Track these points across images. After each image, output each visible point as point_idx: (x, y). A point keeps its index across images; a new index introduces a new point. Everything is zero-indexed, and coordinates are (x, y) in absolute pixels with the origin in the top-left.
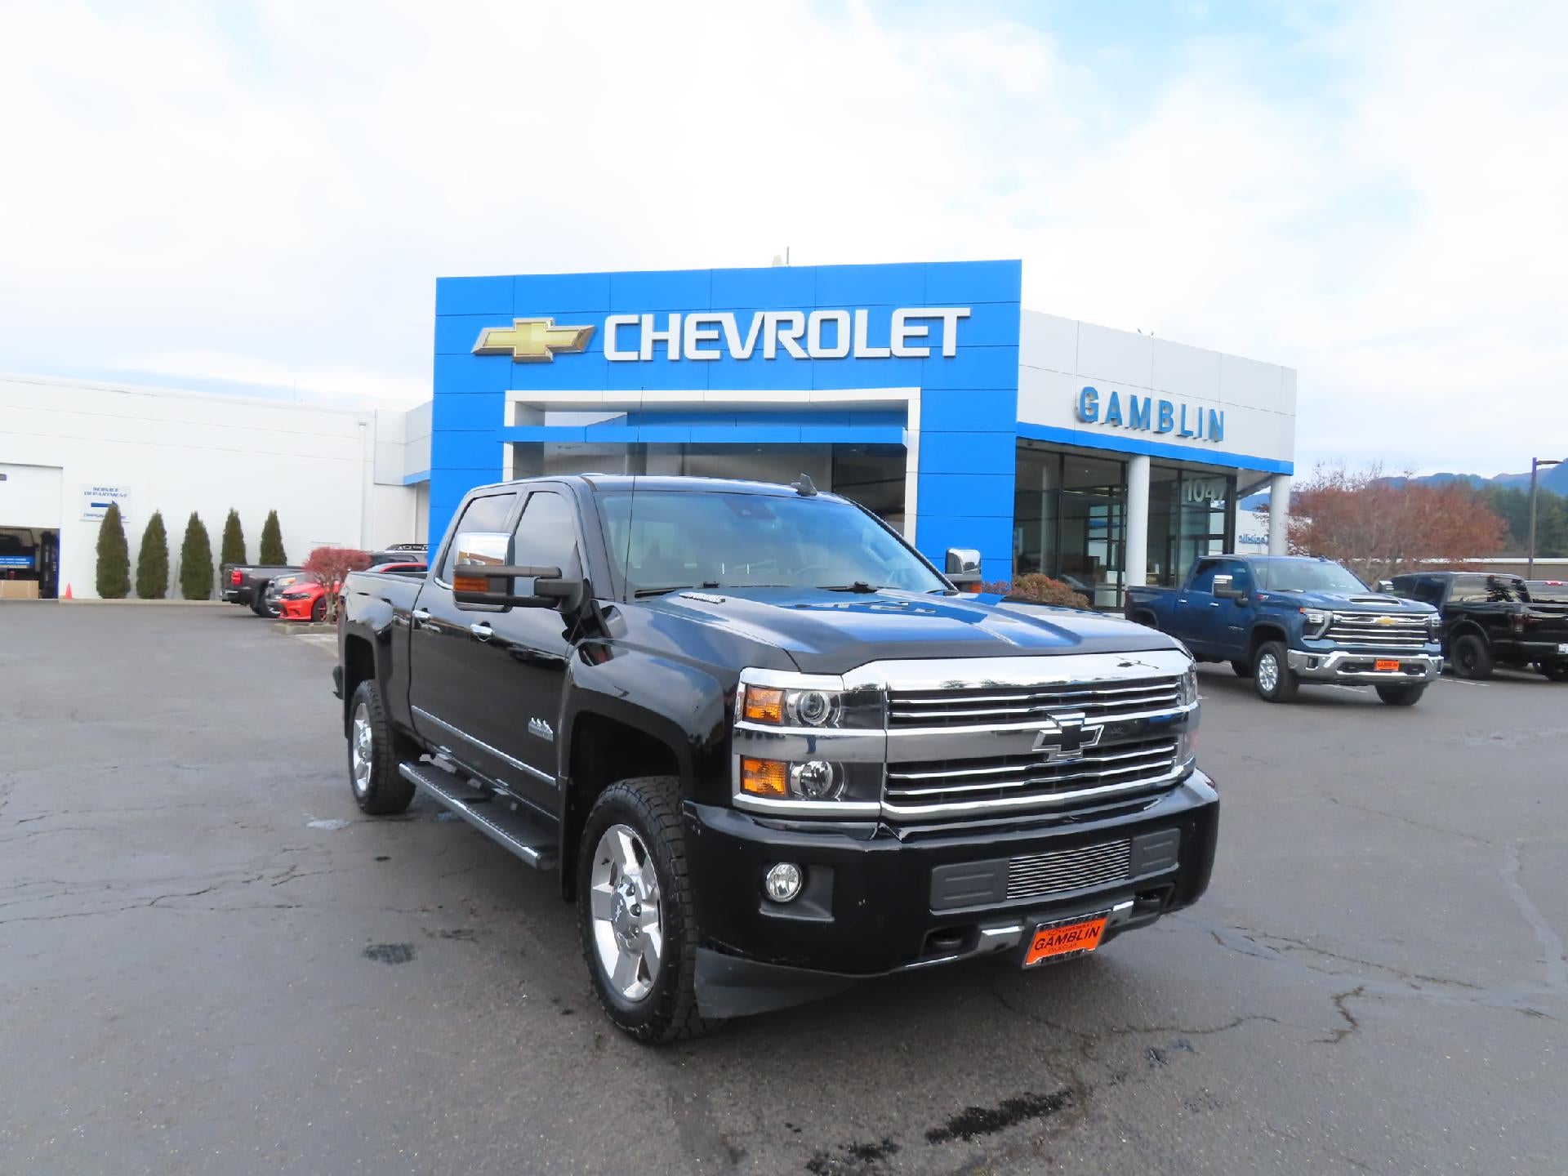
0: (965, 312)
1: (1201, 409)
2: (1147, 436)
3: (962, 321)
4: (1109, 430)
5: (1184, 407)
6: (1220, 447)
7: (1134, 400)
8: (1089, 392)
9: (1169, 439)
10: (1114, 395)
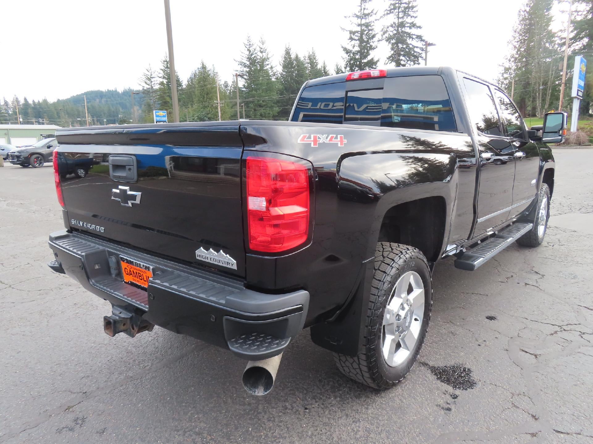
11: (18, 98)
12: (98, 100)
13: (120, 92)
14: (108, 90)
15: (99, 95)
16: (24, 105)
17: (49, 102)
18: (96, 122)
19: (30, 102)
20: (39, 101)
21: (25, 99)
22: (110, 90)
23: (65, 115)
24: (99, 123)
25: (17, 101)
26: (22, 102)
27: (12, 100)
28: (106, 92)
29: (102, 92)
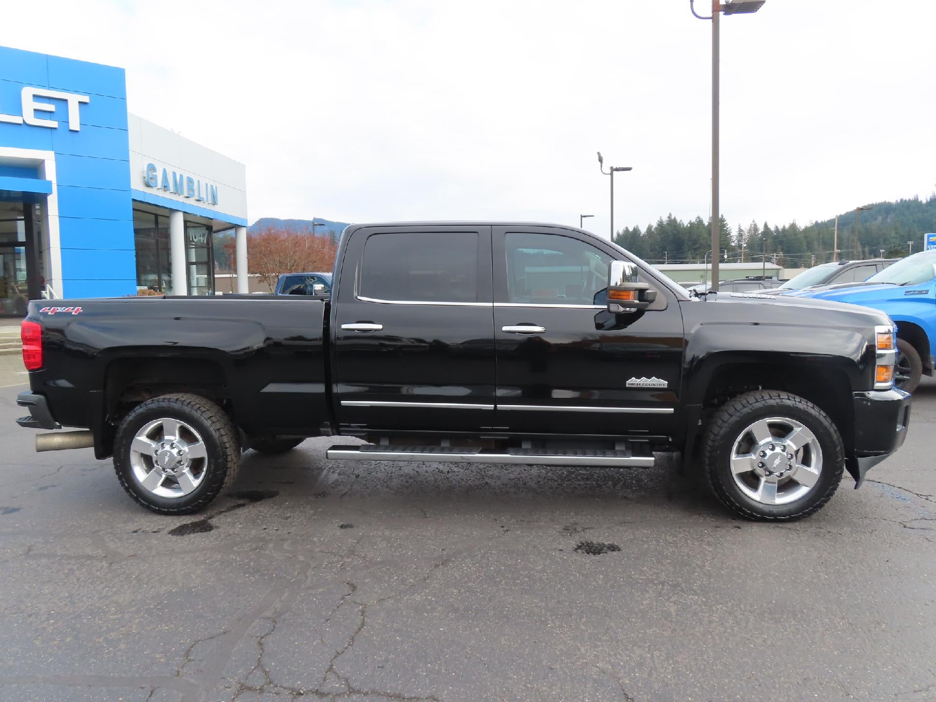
0: (86, 99)
1: (207, 184)
2: (181, 199)
3: (83, 106)
4: (161, 194)
5: (199, 181)
6: (216, 208)
7: (174, 174)
8: (152, 168)
9: (191, 201)
10: (165, 170)
11: (757, 224)
12: (880, 218)
13: (924, 202)
14: (902, 200)
15: (885, 209)
16: (763, 233)
17: (798, 226)
18: (867, 255)
19: (772, 228)
20: (784, 227)
21: (766, 226)
22: (906, 201)
23: (819, 245)
24: (872, 256)
25: (756, 229)
26: (761, 229)
27: (748, 228)
28: (897, 204)
29: (889, 204)
